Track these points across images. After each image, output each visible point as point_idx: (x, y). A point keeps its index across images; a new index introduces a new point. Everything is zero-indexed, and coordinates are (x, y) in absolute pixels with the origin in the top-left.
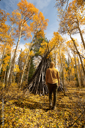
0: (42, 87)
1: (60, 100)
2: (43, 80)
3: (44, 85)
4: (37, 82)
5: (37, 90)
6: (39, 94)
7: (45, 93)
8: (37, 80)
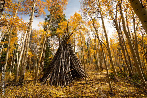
0: (63, 77)
1: (83, 91)
2: (63, 69)
3: (65, 75)
4: (57, 72)
5: (58, 82)
6: (60, 86)
7: (67, 84)
8: (57, 69)
